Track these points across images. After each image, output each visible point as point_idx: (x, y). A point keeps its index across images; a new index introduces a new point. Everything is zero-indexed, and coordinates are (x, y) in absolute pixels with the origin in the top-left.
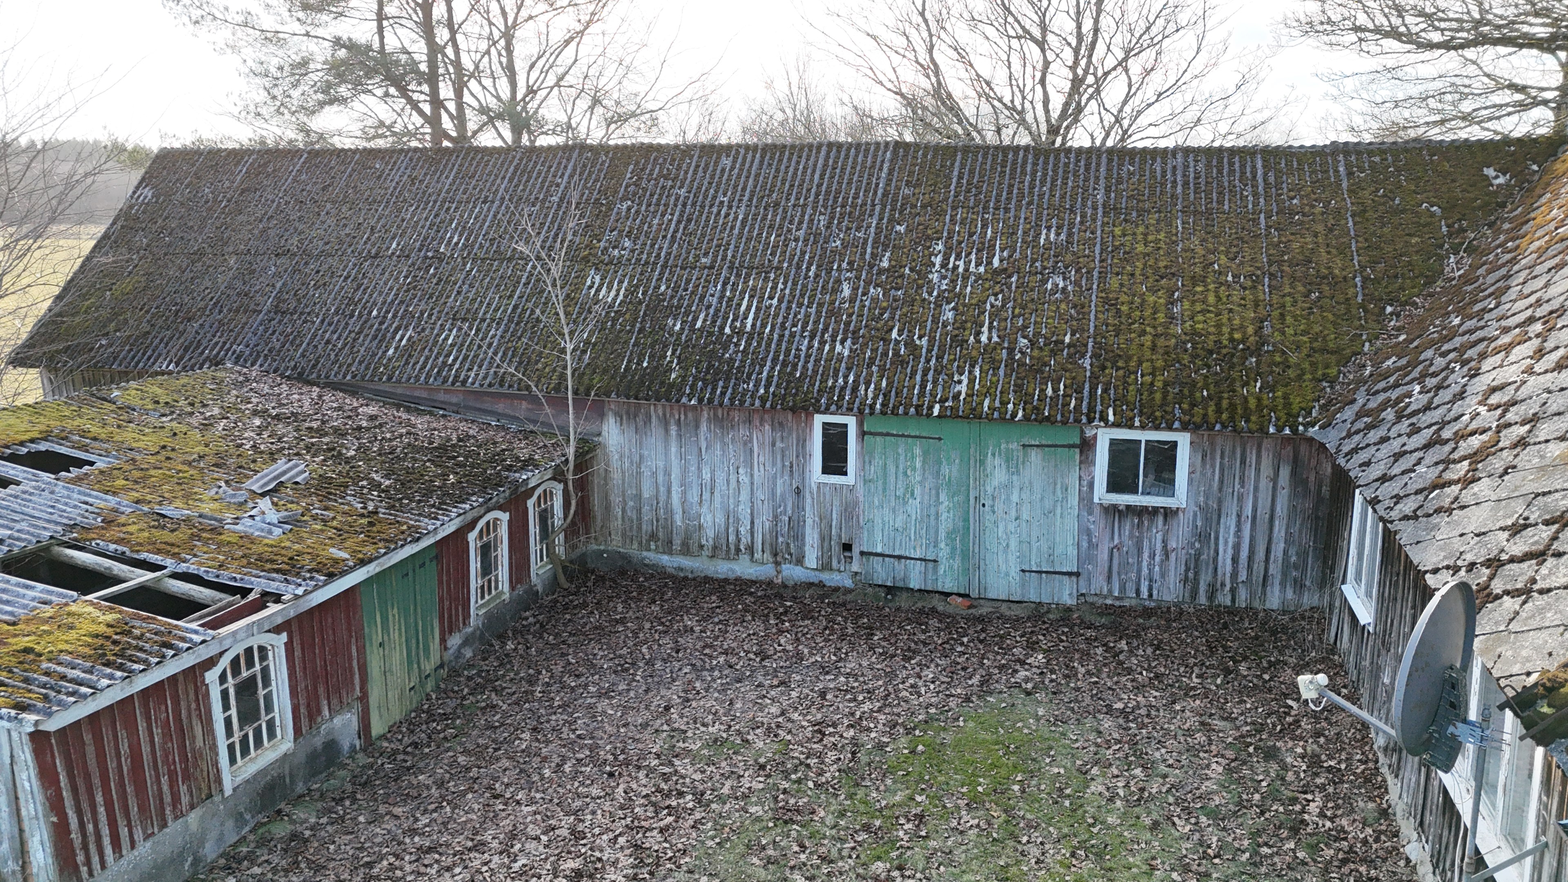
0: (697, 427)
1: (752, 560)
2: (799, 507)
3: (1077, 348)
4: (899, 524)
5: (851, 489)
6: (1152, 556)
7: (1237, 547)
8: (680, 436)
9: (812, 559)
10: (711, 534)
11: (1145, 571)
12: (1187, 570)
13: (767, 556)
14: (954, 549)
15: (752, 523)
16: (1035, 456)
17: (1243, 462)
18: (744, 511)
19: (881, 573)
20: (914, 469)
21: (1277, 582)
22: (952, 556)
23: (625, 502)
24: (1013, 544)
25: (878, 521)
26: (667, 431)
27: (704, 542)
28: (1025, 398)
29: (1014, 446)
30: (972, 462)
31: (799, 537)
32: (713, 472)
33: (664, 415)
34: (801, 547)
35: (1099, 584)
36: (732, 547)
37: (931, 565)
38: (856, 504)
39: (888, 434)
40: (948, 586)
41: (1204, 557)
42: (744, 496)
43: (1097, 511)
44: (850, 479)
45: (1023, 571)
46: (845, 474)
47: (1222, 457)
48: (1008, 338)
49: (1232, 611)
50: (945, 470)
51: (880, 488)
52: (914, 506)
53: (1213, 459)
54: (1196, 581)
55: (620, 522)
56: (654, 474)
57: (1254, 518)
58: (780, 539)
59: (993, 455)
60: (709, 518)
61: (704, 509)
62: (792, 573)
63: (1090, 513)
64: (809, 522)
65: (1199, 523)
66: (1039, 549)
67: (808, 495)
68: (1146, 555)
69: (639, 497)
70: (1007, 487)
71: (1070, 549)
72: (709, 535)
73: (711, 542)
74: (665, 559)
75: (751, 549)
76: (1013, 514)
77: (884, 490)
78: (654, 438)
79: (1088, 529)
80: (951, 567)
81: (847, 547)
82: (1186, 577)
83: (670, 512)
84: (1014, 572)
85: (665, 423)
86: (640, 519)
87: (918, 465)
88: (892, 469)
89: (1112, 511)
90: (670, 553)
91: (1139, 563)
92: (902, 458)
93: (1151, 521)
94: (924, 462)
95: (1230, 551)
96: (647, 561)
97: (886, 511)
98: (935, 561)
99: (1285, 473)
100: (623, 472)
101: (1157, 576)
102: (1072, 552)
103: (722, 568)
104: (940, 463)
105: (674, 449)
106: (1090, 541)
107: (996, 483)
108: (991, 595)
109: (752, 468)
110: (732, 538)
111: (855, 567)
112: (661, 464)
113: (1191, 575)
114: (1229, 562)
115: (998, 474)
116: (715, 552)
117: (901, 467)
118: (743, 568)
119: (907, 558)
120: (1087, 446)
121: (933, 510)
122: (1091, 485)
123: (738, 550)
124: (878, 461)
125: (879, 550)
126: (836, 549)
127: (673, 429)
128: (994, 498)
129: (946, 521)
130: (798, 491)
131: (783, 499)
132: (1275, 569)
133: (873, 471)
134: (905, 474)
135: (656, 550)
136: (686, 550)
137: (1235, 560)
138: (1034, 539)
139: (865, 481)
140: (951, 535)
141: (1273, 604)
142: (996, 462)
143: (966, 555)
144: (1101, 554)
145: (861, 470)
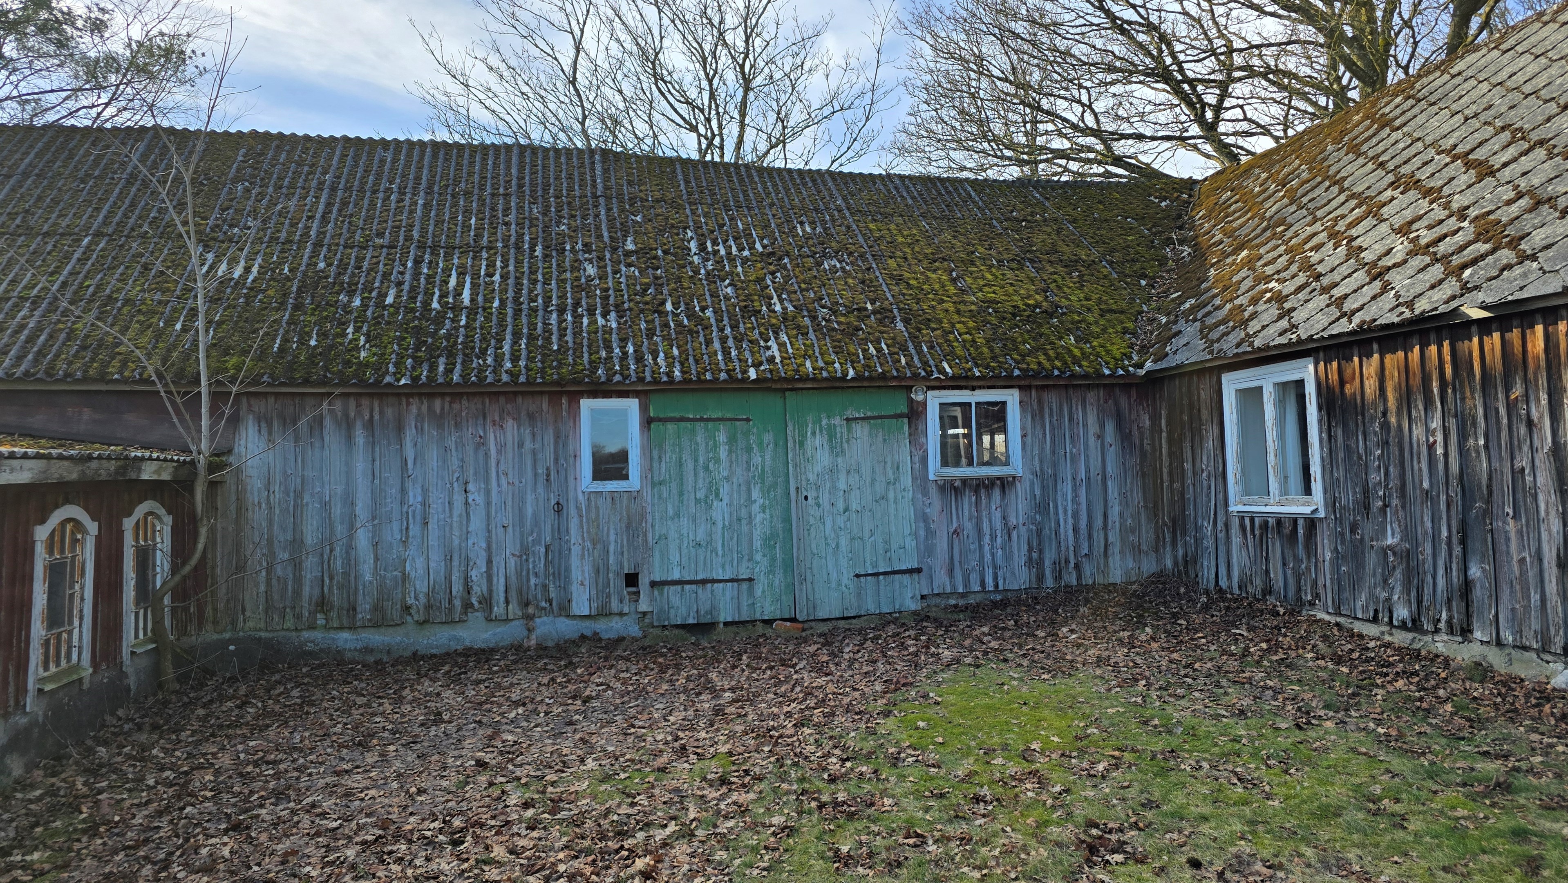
0: (400, 429)
1: (489, 620)
2: (560, 532)
3: (883, 314)
4: (701, 536)
5: (634, 496)
6: (993, 538)
7: (1076, 515)
8: (372, 444)
10: (422, 587)
11: (988, 557)
12: (1030, 550)
13: (514, 609)
14: (773, 559)
15: (489, 562)
16: (861, 431)
17: (1071, 419)
18: (476, 545)
19: (681, 607)
20: (718, 461)
21: (1117, 550)
22: (771, 571)
23: (272, 554)
24: (843, 542)
25: (673, 535)
26: (349, 439)
27: (410, 601)
29: (837, 421)
30: (790, 444)
31: (561, 573)
32: (425, 492)
33: (346, 415)
34: (565, 588)
35: (941, 581)
36: (457, 603)
37: (745, 586)
38: (643, 516)
39: (682, 419)
40: (768, 610)
41: (1046, 531)
42: (477, 523)
43: (933, 491)
44: (633, 483)
45: (858, 576)
46: (626, 477)
47: (1051, 415)
48: (805, 308)
49: (1079, 589)
50: (757, 459)
51: (675, 491)
52: (720, 511)
53: (1042, 417)
54: (1040, 563)
55: (263, 588)
56: (326, 506)
57: (1088, 479)
58: (533, 581)
59: (814, 433)
60: (420, 563)
61: (412, 551)
62: (552, 627)
63: (925, 493)
64: (576, 550)
65: (1038, 492)
66: (874, 546)
67: (573, 512)
68: (987, 539)
69: (296, 543)
70: (833, 471)
71: (908, 540)
72: (419, 590)
73: (423, 599)
74: (345, 639)
75: (487, 602)
76: (841, 505)
77: (681, 494)
78: (327, 449)
79: (924, 514)
80: (771, 585)
81: (632, 580)
82: (1030, 559)
83: (351, 563)
84: (847, 578)
85: (347, 425)
86: (298, 580)
87: (723, 453)
88: (690, 465)
89: (948, 487)
90: (352, 628)
91: (981, 547)
92: (702, 448)
93: (989, 496)
94: (730, 452)
95: (1070, 521)
96: (310, 647)
97: (684, 521)
98: (750, 580)
99: (1110, 427)
100: (270, 508)
101: (999, 561)
102: (910, 543)
103: (440, 638)
104: (749, 450)
105: (360, 465)
106: (928, 529)
107: (818, 468)
108: (822, 614)
109: (487, 481)
110: (457, 588)
111: (643, 606)
112: (340, 489)
113: (1035, 555)
114: (1070, 532)
115: (820, 456)
116: (429, 614)
117: (701, 460)
118: (475, 632)
119: (714, 581)
120: (915, 413)
121: (744, 513)
122: (924, 460)
123: (467, 606)
124: (670, 456)
125: (676, 576)
126: (617, 583)
127: (360, 436)
128: (818, 488)
129: (762, 522)
130: (559, 508)
131: (536, 523)
132: (1114, 537)
133: (663, 470)
134: (706, 468)
135: (326, 628)
136: (379, 621)
137: (1075, 530)
138: (867, 534)
139: (653, 484)
140: (769, 541)
141: (1116, 576)
142: (817, 442)
143: (789, 566)
144: (942, 544)
145: (649, 469)
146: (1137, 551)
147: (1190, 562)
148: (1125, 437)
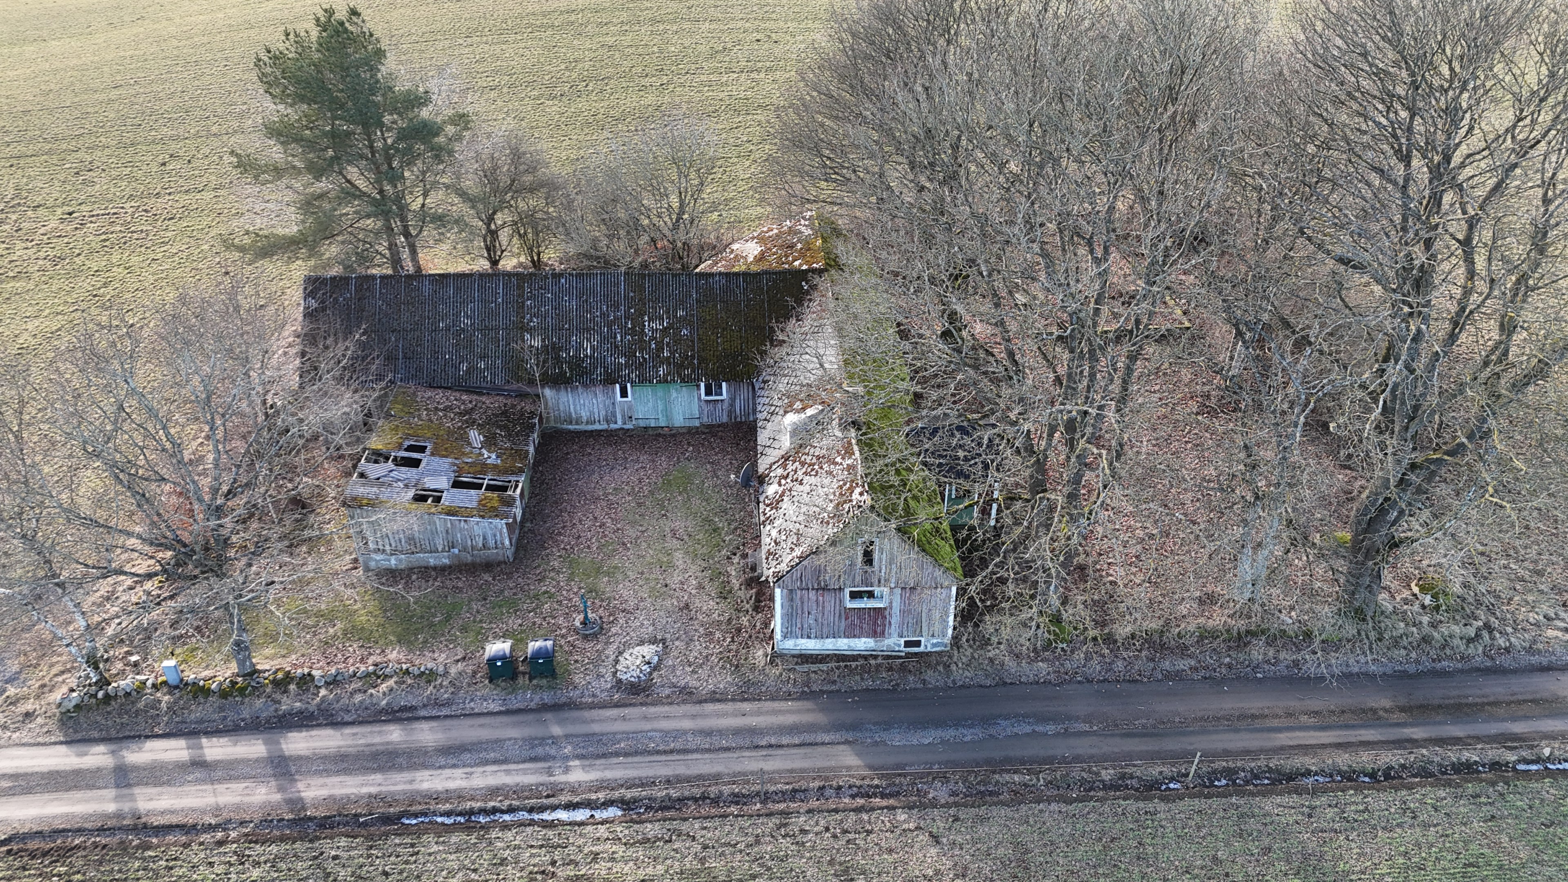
0: (577, 389)
1: (600, 424)
2: (614, 407)
3: (693, 357)
6: (719, 411)
7: (741, 407)
8: (572, 392)
9: (620, 422)
11: (718, 415)
13: (605, 423)
14: (663, 415)
15: (599, 414)
16: (684, 390)
17: (739, 388)
18: (596, 410)
19: (642, 424)
20: (649, 395)
21: (752, 414)
22: (663, 417)
23: (555, 412)
24: (681, 412)
26: (567, 391)
27: (583, 421)
28: (680, 375)
30: (666, 392)
31: (615, 417)
32: (584, 401)
33: (566, 386)
34: (616, 419)
35: (705, 420)
36: (593, 422)
39: (640, 386)
40: (662, 425)
41: (733, 410)
42: (595, 407)
43: (703, 401)
44: (630, 398)
45: (684, 419)
46: (628, 398)
47: (734, 386)
48: (672, 353)
49: (741, 422)
51: (639, 401)
52: (650, 404)
53: (732, 386)
55: (554, 417)
56: (564, 403)
57: (744, 399)
58: (609, 418)
60: (584, 413)
61: (582, 411)
62: (613, 426)
63: (701, 402)
64: (617, 412)
65: (730, 402)
66: (688, 413)
68: (717, 411)
69: (559, 410)
70: (677, 398)
72: (584, 419)
73: (586, 420)
74: (570, 427)
75: (599, 421)
76: (680, 404)
77: (641, 401)
78: (563, 393)
79: (701, 406)
80: (663, 420)
81: (631, 418)
83: (570, 413)
84: (681, 419)
85: (566, 389)
86: (560, 416)
88: (642, 395)
89: (707, 401)
90: (572, 425)
91: (716, 413)
92: (645, 392)
93: (718, 403)
94: (652, 394)
95: (738, 408)
96: (563, 428)
98: (658, 419)
99: (750, 388)
100: (552, 404)
101: (721, 416)
102: (697, 412)
103: (590, 427)
104: (657, 393)
105: (570, 396)
106: (702, 409)
107: (674, 397)
108: (676, 426)
109: (597, 399)
110: (593, 419)
111: (634, 423)
112: (566, 400)
113: (730, 415)
114: (739, 410)
115: (674, 395)
116: (587, 423)
117: (645, 394)
118: (597, 427)
119: (649, 419)
120: (698, 386)
121: (656, 405)
122: (700, 395)
123: (595, 422)
124: (638, 393)
125: (640, 417)
126: (627, 418)
127: (569, 390)
128: (674, 401)
129: (660, 408)
130: (613, 404)
131: (608, 406)
132: (751, 411)
133: (636, 396)
136: (577, 423)
138: (686, 410)
139: (634, 399)
140: (662, 412)
143: (667, 416)
144: (705, 413)
145: (633, 396)
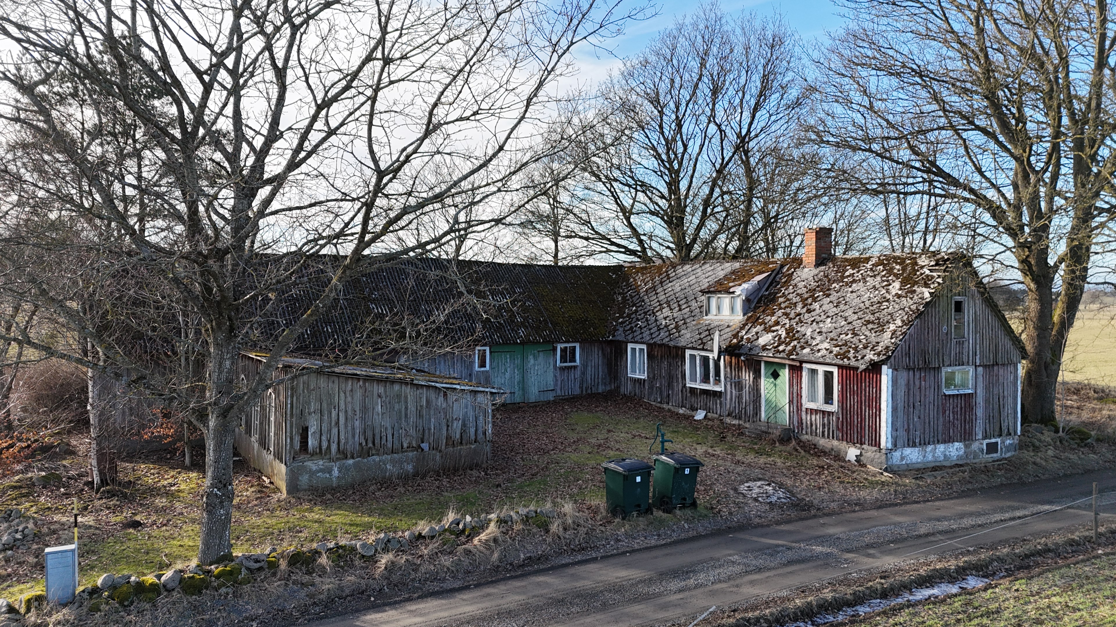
3: (546, 321)
4: (503, 382)
5: (488, 372)
6: (572, 381)
11: (570, 386)
12: (580, 384)
14: (519, 388)
16: (541, 354)
20: (507, 362)
22: (519, 390)
24: (536, 383)
25: (496, 381)
28: (540, 336)
29: (536, 352)
30: (525, 358)
35: (559, 393)
38: (490, 377)
39: (499, 352)
40: (518, 400)
43: (558, 369)
46: (486, 367)
48: (525, 320)
49: (591, 394)
50: (516, 362)
54: (582, 388)
59: (530, 355)
63: (556, 370)
66: (543, 384)
67: (474, 376)
70: (534, 365)
76: (536, 373)
77: (498, 371)
79: (556, 375)
82: (580, 387)
87: (508, 360)
88: (500, 363)
89: (562, 369)
91: (568, 384)
92: (503, 359)
93: (571, 370)
97: (499, 378)
101: (573, 387)
102: (552, 383)
104: (515, 360)
106: (556, 379)
107: (531, 364)
115: (531, 361)
117: (503, 362)
120: (555, 349)
121: (513, 376)
122: (556, 361)
124: (496, 361)
128: (530, 369)
129: (517, 378)
133: (495, 364)
134: (504, 364)
138: (542, 381)
139: (492, 369)
140: (519, 383)
141: (600, 391)
142: (531, 358)
143: (523, 389)
144: (559, 383)
145: (491, 365)
146: (605, 384)
147: (619, 387)
148: (604, 354)
